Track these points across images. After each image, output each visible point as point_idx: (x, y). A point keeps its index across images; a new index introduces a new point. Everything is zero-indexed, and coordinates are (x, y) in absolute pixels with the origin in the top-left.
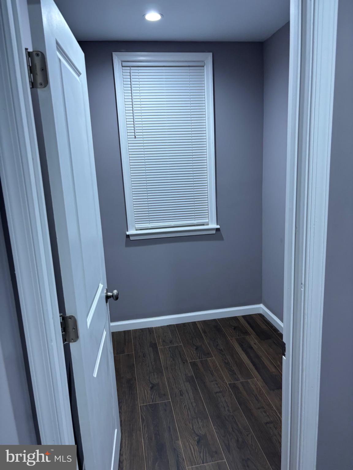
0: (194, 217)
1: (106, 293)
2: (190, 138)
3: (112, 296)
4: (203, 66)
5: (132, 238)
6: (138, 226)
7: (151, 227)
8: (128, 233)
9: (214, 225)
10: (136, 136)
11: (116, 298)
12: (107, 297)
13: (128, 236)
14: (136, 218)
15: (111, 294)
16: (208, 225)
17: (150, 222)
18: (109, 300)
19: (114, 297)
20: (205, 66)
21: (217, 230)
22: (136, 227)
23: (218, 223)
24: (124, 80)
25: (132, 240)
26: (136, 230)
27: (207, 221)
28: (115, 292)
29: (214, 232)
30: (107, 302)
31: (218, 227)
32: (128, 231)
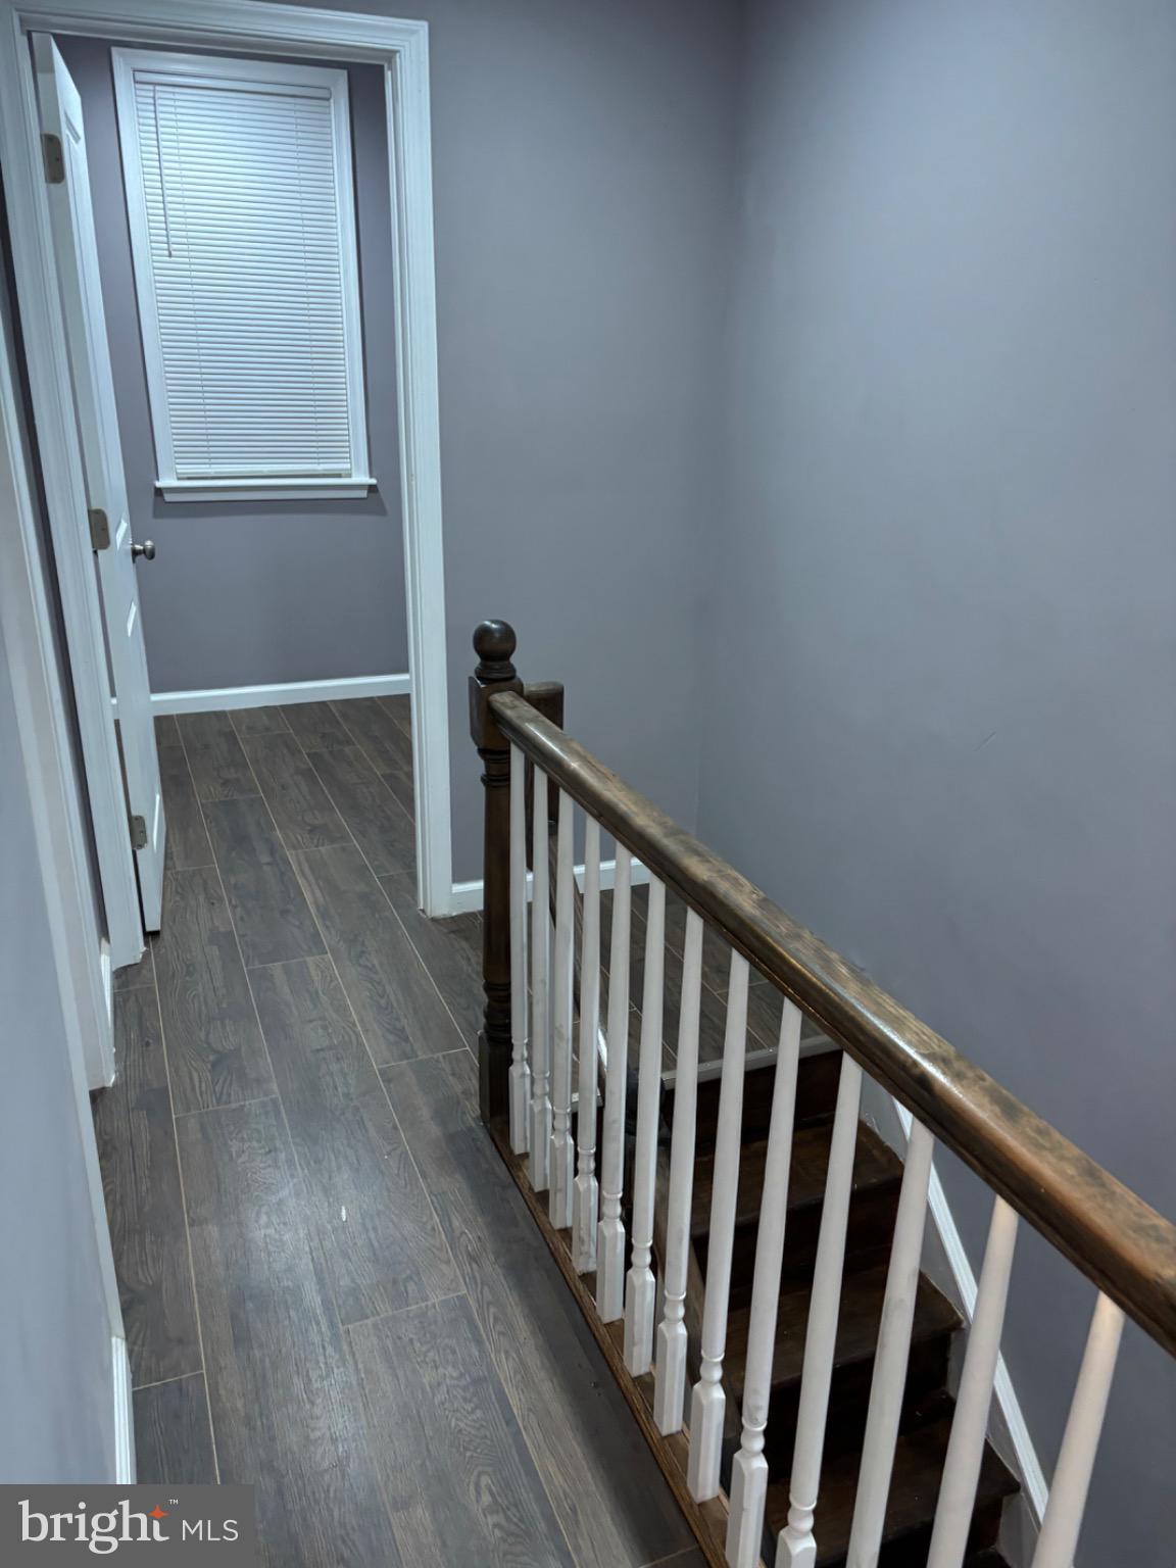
0: (315, 455)
1: (132, 544)
2: (303, 268)
3: (144, 551)
4: (328, 99)
5: (168, 497)
6: (183, 469)
7: (216, 473)
8: (159, 484)
9: (362, 478)
10: (173, 253)
11: (150, 554)
12: (135, 553)
13: (159, 492)
14: (176, 449)
15: (141, 548)
16: (349, 476)
17: (211, 460)
18: (138, 558)
19: (147, 553)
20: (332, 101)
21: (372, 489)
22: (179, 471)
23: (374, 473)
24: (140, 113)
25: (170, 503)
26: (179, 479)
27: (348, 466)
28: (149, 544)
29: (364, 494)
30: (134, 561)
31: (373, 481)
32: (158, 480)
